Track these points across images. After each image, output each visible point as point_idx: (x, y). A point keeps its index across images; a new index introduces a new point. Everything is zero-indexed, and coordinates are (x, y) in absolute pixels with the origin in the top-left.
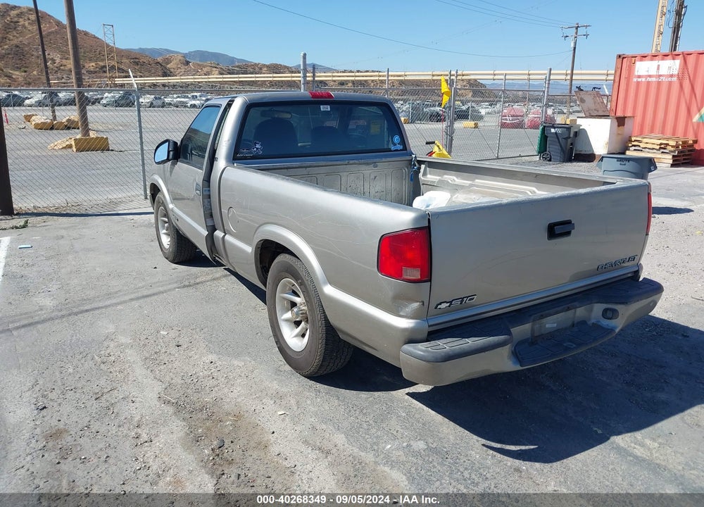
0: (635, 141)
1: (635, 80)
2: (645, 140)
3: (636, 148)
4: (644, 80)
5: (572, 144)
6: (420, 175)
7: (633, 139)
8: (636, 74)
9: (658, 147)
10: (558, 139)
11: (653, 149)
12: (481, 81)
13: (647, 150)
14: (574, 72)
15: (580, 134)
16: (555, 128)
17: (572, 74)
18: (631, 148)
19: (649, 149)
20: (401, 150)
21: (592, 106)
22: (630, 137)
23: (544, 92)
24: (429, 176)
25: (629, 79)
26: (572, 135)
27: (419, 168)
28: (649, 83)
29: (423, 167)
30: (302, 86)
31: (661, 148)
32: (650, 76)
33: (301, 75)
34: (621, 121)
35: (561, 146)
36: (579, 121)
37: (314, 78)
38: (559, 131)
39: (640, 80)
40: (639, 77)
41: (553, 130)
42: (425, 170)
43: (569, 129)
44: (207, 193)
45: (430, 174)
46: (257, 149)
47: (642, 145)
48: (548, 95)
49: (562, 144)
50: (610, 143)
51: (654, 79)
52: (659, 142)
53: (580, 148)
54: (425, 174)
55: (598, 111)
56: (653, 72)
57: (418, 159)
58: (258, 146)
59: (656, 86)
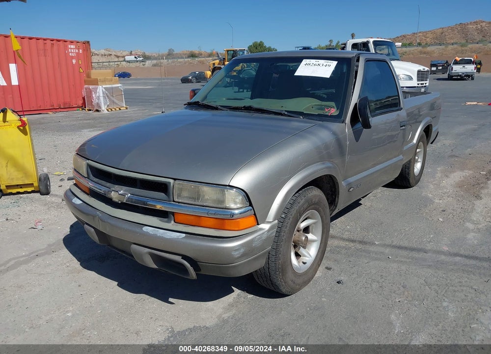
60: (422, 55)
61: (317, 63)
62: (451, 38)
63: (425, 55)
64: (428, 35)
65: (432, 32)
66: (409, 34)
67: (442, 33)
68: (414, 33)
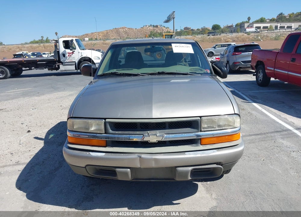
60: (104, 45)
61: (181, 46)
62: (112, 36)
63: (106, 45)
64: (100, 34)
65: (102, 33)
66: (90, 33)
67: (107, 33)
68: (92, 33)
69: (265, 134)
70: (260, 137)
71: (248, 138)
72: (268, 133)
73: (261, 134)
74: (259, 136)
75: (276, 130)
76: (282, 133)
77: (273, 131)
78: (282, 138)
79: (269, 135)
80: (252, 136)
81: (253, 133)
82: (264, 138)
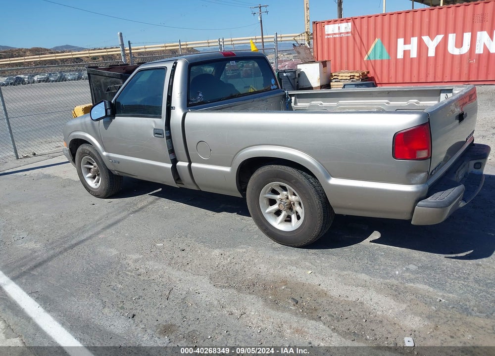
0: (335, 75)
1: (326, 37)
2: (341, 75)
3: (336, 80)
4: (331, 36)
5: (297, 82)
6: (293, 104)
7: (333, 74)
8: (326, 33)
9: (349, 78)
10: (289, 80)
11: (346, 79)
12: (196, 49)
13: (343, 81)
14: (264, 37)
15: (301, 75)
16: (285, 73)
17: (263, 38)
18: (333, 81)
19: (344, 80)
20: (276, 89)
21: (305, 56)
22: (331, 73)
23: (275, 49)
24: (298, 104)
25: (322, 36)
26: (297, 77)
27: (291, 100)
28: (335, 38)
29: (293, 98)
30: (123, 57)
31: (351, 78)
32: (335, 34)
33: (120, 49)
34: (324, 64)
35: (292, 85)
36: (299, 67)
37: (130, 51)
38: (289, 74)
39: (329, 37)
40: (328, 35)
41: (285, 74)
42: (295, 100)
43: (295, 72)
44: (168, 135)
45: (299, 103)
46: (200, 97)
47: (339, 78)
48: (278, 51)
49: (292, 83)
50: (321, 78)
51: (337, 36)
52: (350, 74)
53: (302, 84)
54: (295, 103)
55: (308, 59)
56: (337, 31)
57: (289, 93)
58: (200, 95)
59: (339, 40)
69: (66, 250)
70: (72, 242)
71: (90, 233)
72: (61, 253)
73: (72, 247)
74: (74, 242)
75: (44, 266)
76: (33, 264)
77: (50, 263)
78: (35, 252)
79: (58, 250)
80: (85, 238)
81: (87, 243)
82: (65, 243)
